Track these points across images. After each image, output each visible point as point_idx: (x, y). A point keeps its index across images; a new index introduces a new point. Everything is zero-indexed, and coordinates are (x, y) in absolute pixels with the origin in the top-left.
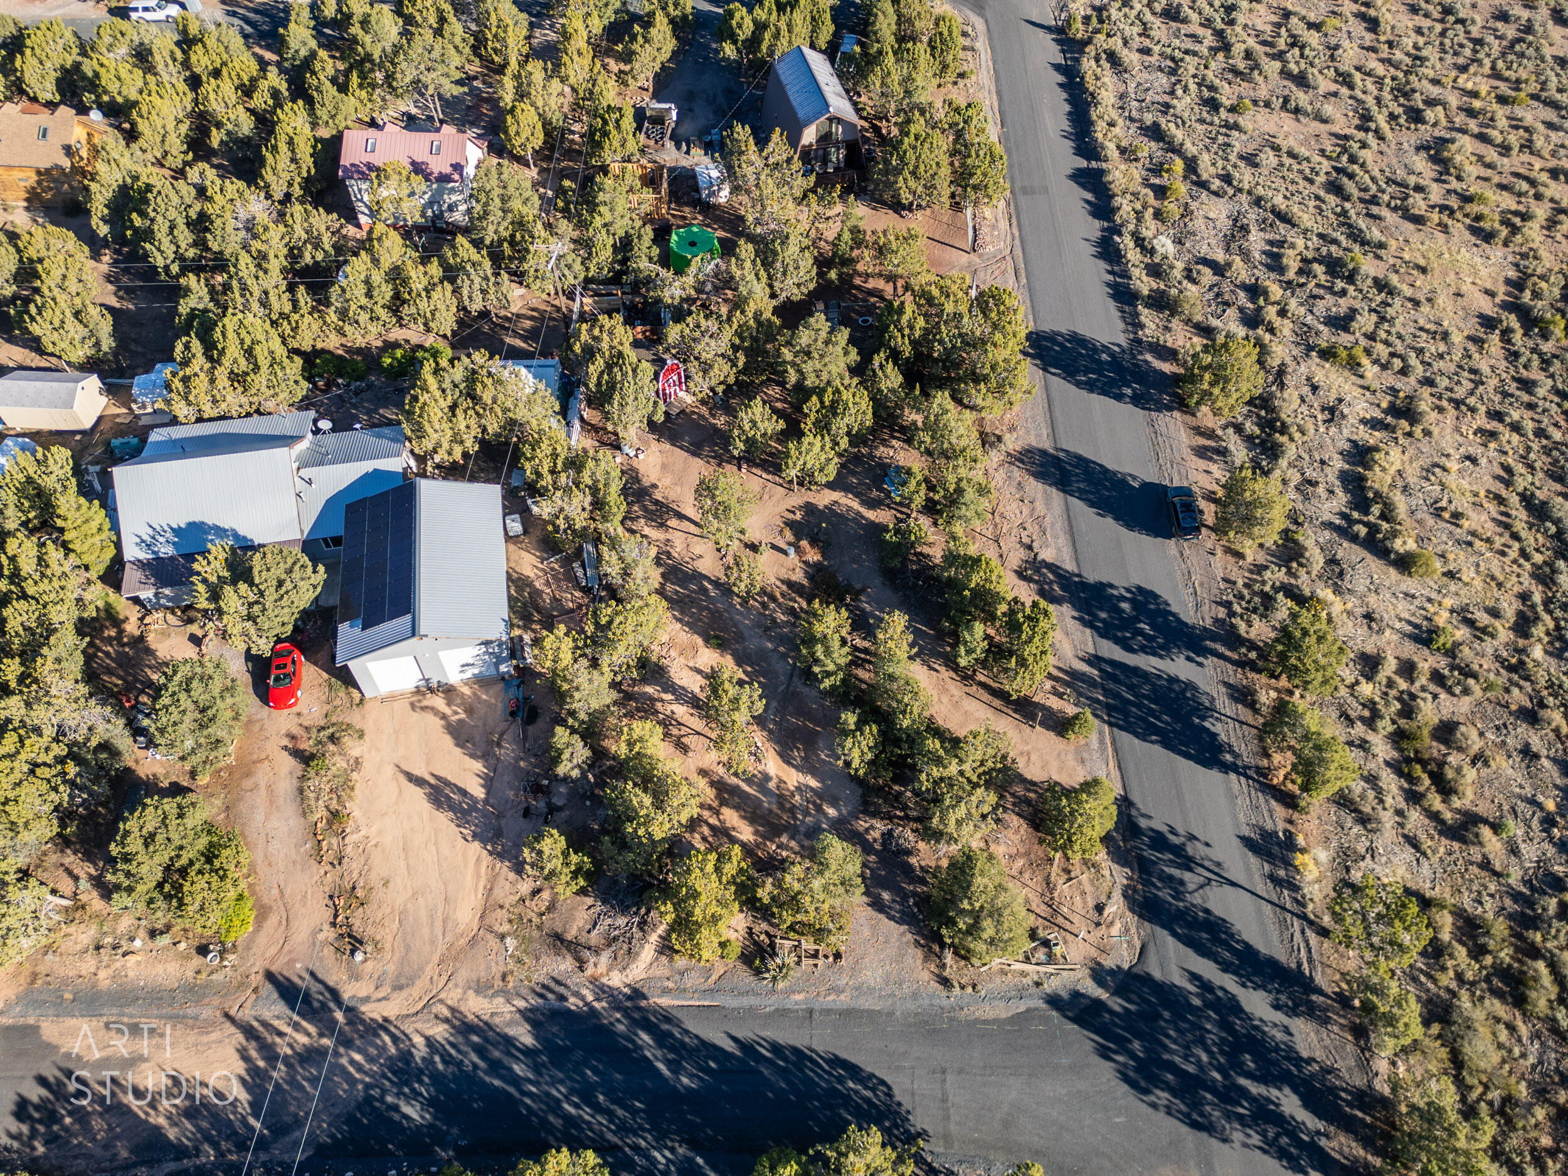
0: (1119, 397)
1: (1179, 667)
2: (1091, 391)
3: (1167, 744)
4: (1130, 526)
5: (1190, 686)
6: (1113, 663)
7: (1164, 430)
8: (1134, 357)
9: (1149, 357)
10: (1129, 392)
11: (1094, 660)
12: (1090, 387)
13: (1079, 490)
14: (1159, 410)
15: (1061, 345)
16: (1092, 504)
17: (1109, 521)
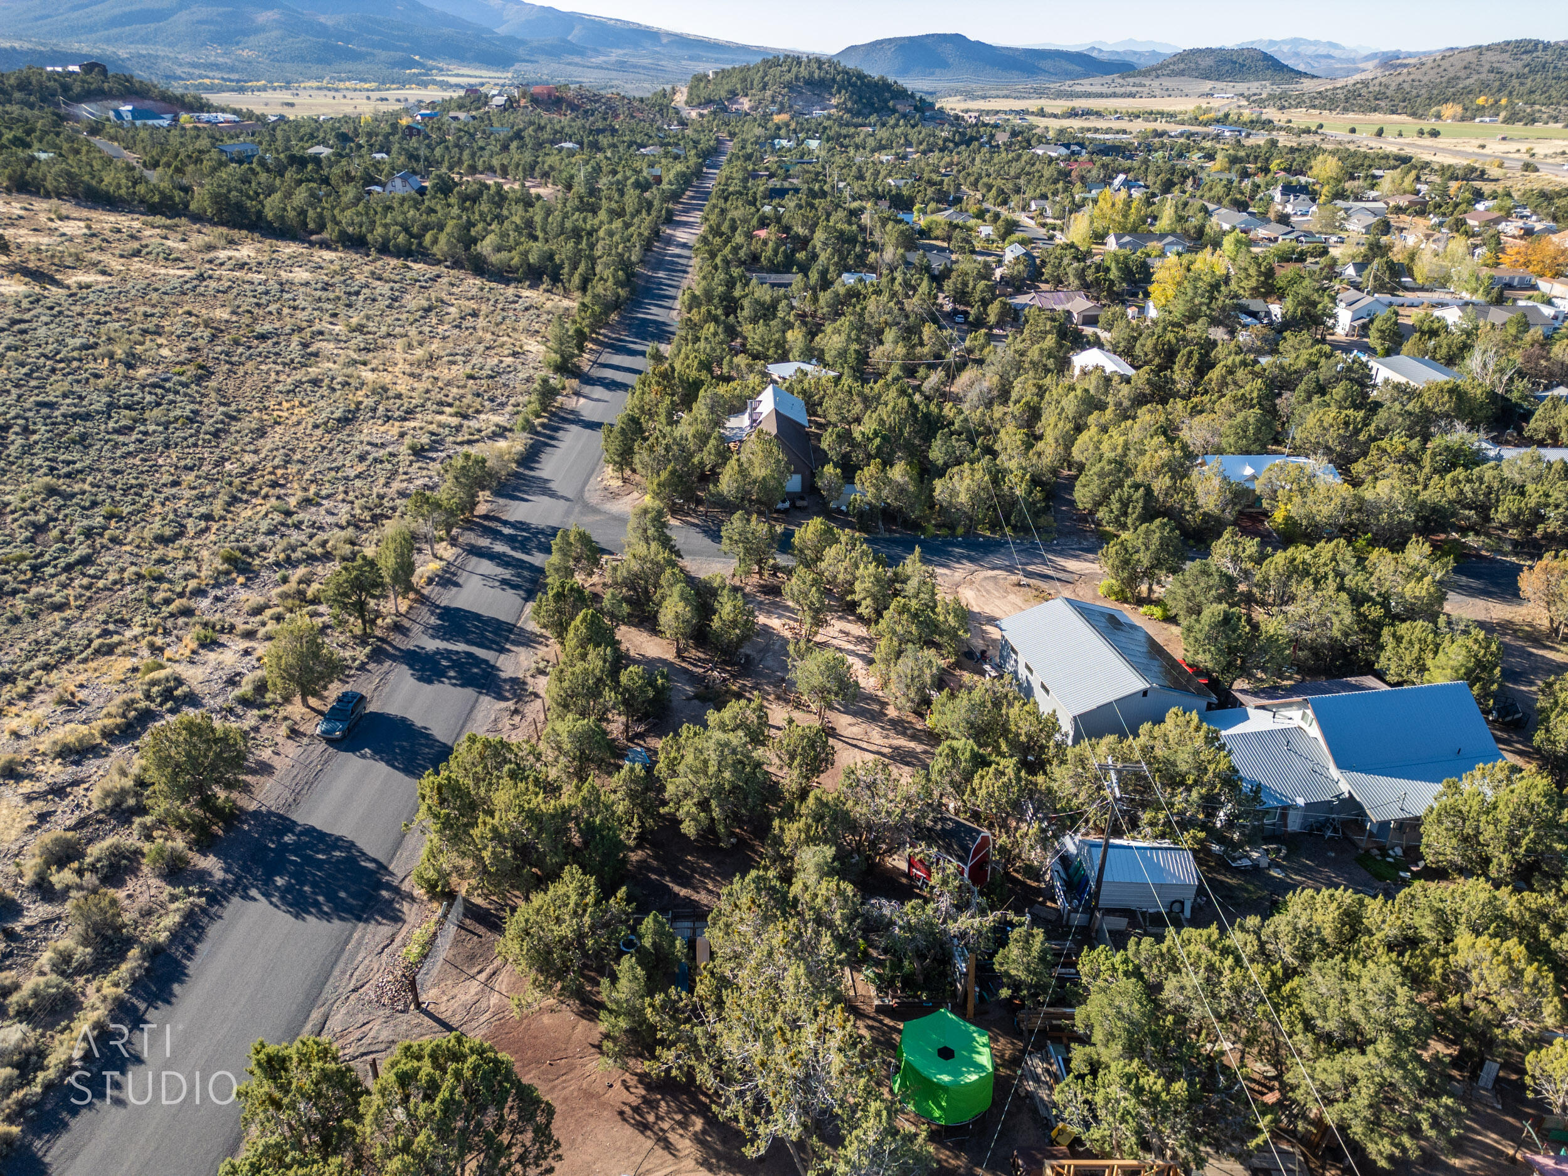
0: (310, 831)
1: (432, 645)
2: (339, 839)
3: (478, 617)
4: (403, 720)
5: (433, 637)
6: (489, 648)
7: (287, 793)
8: (238, 879)
9: (219, 875)
10: (289, 838)
11: (502, 650)
12: (337, 842)
13: (431, 747)
14: (270, 813)
15: (331, 898)
16: (428, 737)
17: (419, 723)
